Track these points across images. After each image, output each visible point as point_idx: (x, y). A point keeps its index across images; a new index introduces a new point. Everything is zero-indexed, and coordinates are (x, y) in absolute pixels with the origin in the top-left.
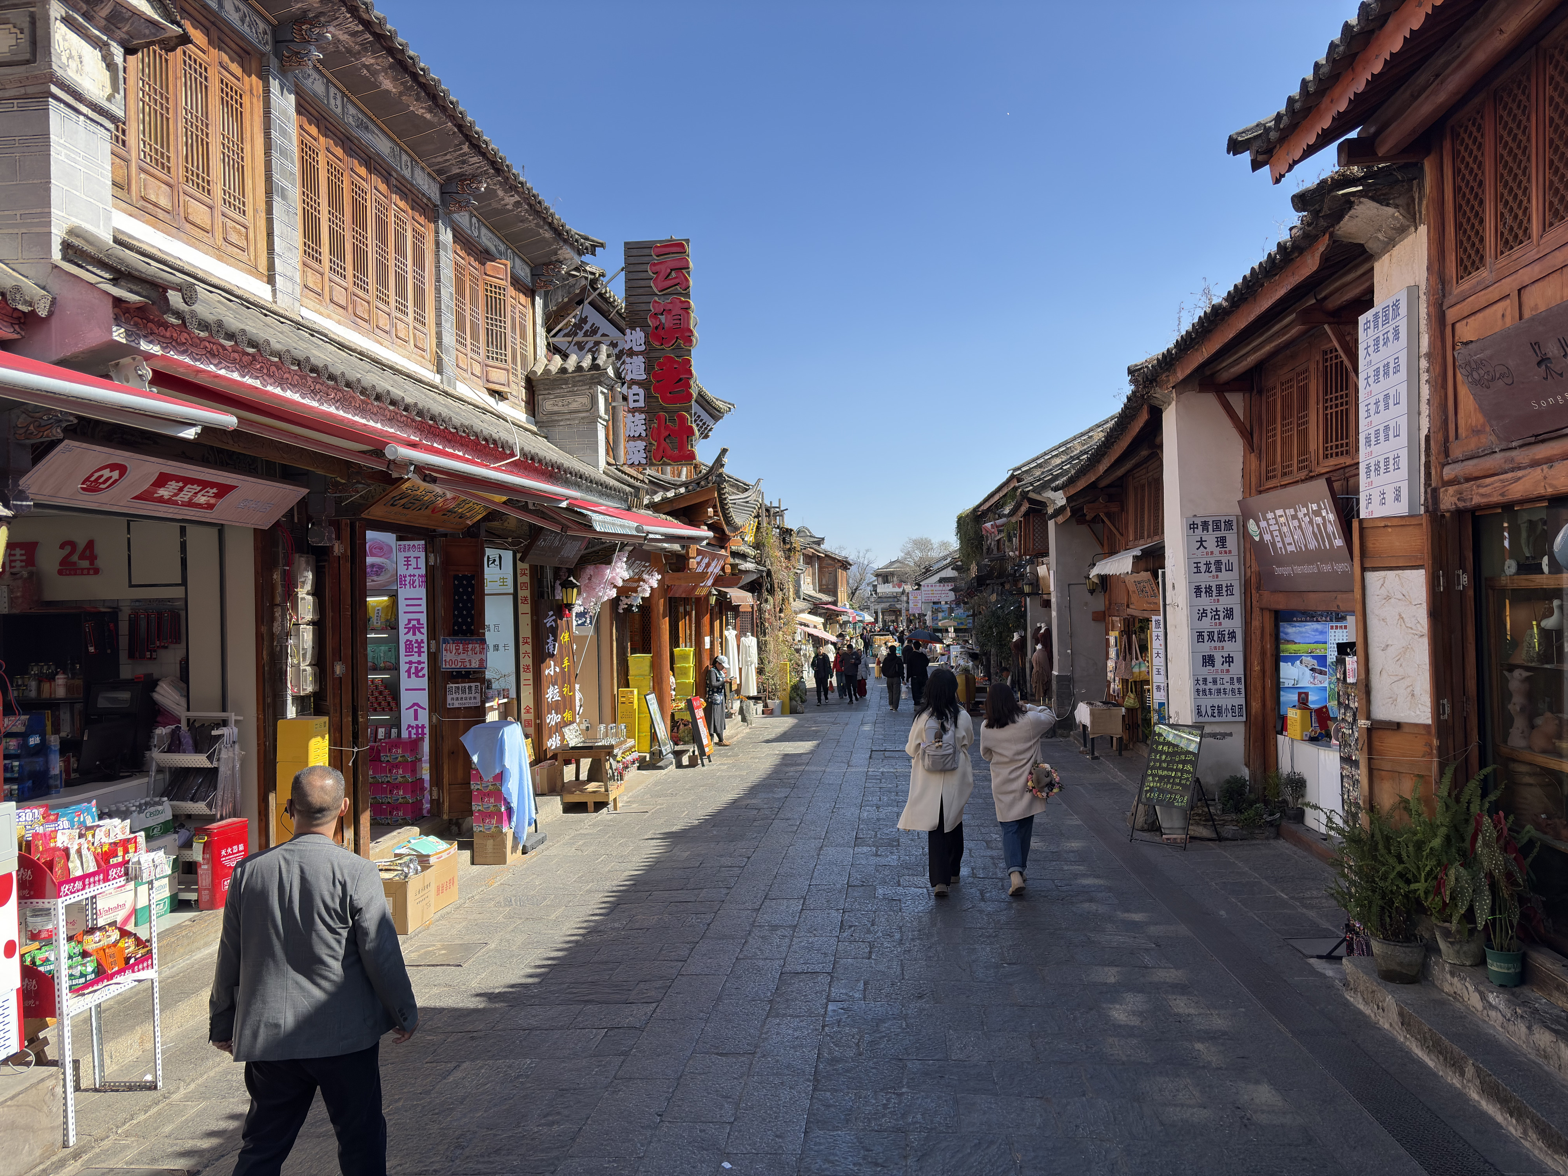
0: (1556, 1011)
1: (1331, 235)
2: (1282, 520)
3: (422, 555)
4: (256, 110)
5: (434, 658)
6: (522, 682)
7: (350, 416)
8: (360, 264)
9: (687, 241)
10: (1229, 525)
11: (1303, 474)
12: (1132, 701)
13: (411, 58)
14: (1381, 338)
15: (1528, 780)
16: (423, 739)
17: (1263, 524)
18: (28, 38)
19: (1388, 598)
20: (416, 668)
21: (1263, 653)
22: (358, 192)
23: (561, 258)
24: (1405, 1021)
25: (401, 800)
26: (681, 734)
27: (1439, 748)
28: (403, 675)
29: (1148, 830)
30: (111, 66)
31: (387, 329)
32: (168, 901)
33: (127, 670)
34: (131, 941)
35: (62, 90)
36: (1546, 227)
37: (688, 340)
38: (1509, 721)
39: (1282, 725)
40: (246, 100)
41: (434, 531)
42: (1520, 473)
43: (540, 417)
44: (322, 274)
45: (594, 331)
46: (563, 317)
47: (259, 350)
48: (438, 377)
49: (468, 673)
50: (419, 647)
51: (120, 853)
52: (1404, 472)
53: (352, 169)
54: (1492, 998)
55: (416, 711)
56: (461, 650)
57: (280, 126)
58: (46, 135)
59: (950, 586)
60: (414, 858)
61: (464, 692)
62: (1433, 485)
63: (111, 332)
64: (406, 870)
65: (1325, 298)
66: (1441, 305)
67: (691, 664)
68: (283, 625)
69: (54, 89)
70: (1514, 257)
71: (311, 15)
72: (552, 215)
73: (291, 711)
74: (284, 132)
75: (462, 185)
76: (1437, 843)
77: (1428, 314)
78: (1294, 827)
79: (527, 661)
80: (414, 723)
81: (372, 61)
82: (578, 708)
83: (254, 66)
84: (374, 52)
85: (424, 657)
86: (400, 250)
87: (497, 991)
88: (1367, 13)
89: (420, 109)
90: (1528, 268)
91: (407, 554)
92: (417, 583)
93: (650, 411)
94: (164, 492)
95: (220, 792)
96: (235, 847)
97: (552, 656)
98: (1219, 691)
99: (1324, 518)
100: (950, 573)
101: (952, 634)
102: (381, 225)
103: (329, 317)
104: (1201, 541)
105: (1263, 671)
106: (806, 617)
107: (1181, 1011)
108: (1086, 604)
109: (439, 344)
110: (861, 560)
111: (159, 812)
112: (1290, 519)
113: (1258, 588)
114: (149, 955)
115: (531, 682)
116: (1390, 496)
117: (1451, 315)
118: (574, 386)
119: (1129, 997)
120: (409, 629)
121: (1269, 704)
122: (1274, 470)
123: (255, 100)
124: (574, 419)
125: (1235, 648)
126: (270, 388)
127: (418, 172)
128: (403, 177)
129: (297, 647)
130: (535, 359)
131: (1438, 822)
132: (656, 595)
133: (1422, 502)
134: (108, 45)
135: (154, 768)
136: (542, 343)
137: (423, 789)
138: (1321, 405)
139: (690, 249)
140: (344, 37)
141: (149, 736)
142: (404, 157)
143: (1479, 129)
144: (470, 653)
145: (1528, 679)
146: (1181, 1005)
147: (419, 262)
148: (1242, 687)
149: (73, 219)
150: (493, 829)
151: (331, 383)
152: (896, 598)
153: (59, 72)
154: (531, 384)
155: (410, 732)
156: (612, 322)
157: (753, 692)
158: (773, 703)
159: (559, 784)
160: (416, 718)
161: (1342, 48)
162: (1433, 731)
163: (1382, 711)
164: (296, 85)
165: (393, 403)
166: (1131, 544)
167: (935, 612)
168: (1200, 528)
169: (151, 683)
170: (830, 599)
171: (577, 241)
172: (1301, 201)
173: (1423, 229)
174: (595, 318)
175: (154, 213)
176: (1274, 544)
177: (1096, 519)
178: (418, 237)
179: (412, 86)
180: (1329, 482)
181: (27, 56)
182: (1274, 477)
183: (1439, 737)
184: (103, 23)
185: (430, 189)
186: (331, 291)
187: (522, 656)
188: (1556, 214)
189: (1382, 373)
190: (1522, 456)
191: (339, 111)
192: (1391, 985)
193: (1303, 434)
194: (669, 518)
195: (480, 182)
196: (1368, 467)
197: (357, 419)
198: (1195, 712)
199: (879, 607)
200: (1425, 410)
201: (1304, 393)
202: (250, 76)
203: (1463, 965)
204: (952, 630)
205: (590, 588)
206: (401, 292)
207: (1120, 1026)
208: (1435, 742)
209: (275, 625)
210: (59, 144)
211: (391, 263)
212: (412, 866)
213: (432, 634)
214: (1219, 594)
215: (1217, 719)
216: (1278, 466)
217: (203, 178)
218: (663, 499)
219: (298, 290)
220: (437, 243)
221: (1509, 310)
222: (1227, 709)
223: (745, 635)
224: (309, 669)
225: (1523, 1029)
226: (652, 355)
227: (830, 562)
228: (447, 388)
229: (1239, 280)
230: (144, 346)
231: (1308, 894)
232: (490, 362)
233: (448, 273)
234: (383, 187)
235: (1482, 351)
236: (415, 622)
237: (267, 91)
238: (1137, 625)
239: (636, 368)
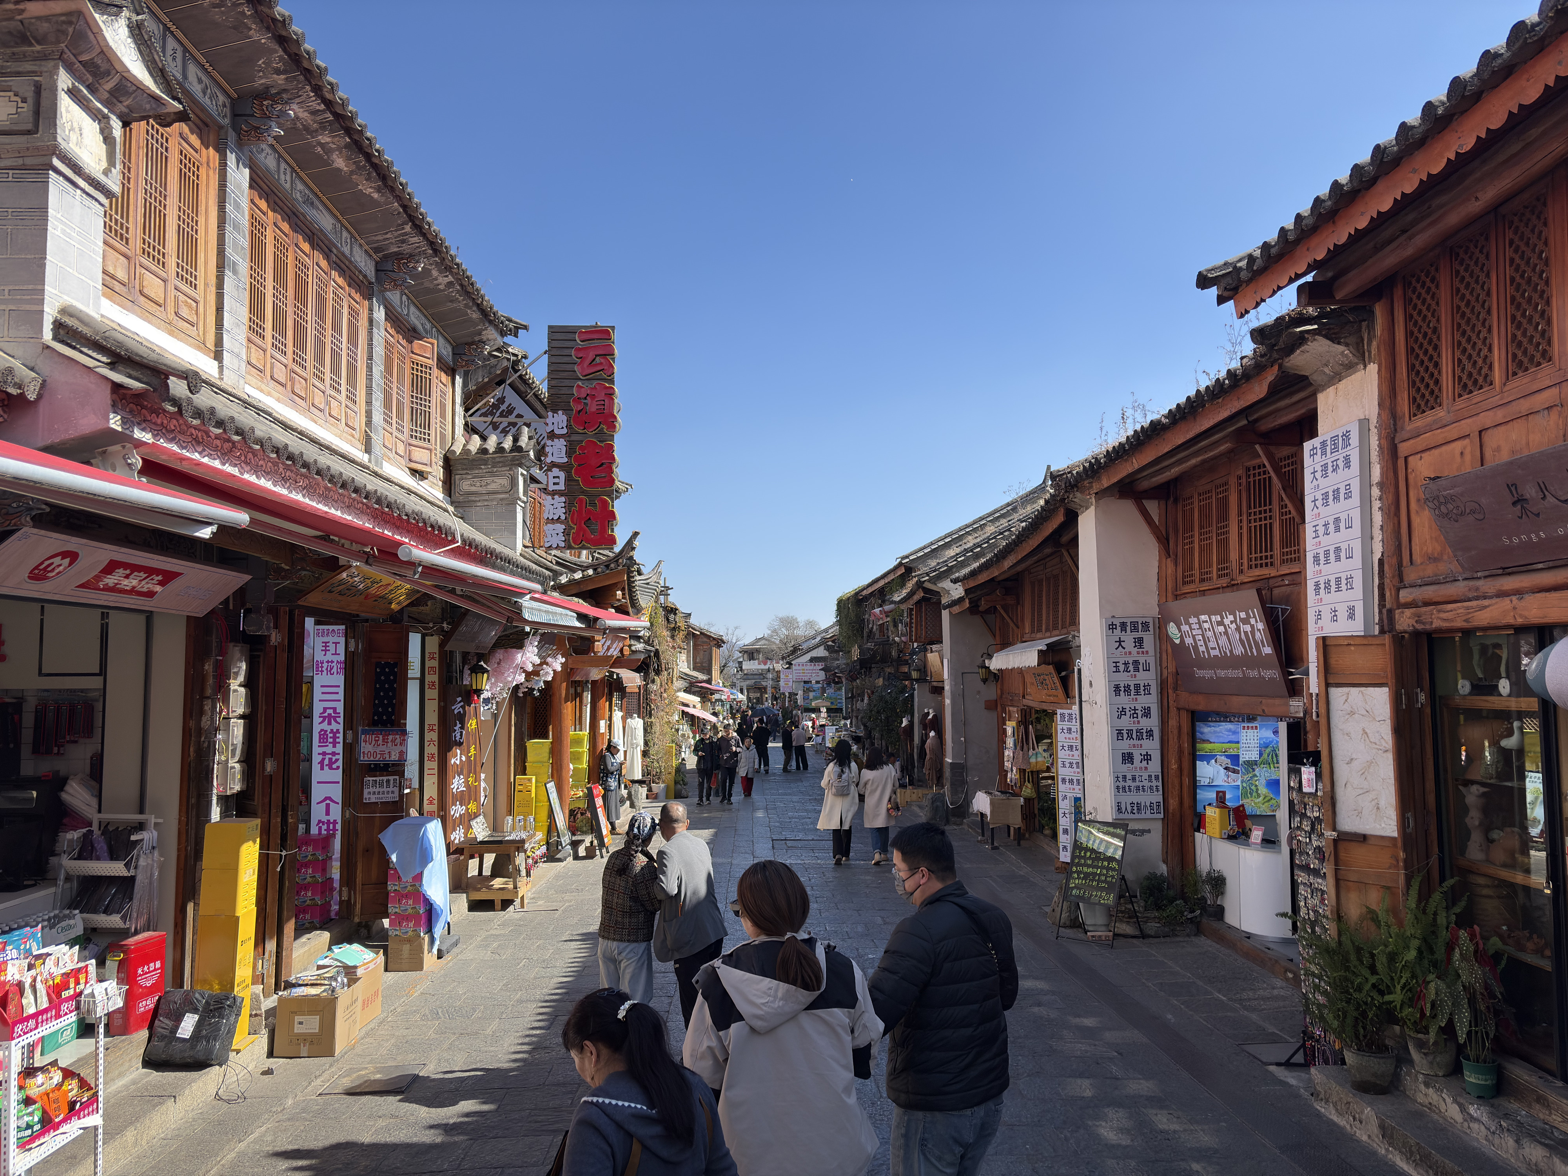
0: (1540, 1124)
1: (1280, 366)
2: (1206, 626)
3: (342, 640)
4: (212, 182)
5: (350, 749)
6: (426, 772)
7: (314, 504)
8: (300, 343)
9: (613, 328)
10: (1145, 626)
11: (1224, 581)
12: (1029, 791)
13: (368, 139)
14: (1330, 465)
15: (1485, 892)
16: (334, 835)
17: (1185, 628)
18: (31, 108)
19: (1352, 713)
20: (330, 759)
21: (1181, 751)
22: (301, 266)
23: (485, 339)
24: (1386, 1132)
25: (308, 902)
26: (579, 823)
27: (1405, 861)
28: (316, 767)
29: (1071, 927)
30: (108, 139)
31: (322, 406)
32: (75, 1026)
33: (28, 767)
34: (74, 1083)
35: (63, 162)
36: (1510, 375)
37: (612, 426)
38: (1466, 835)
39: (1200, 823)
40: (203, 172)
41: (358, 616)
42: (1486, 602)
43: (456, 496)
44: (264, 351)
45: (510, 411)
46: (482, 397)
47: (244, 438)
48: (366, 456)
49: (387, 766)
50: (335, 738)
51: (72, 985)
52: (1358, 592)
53: (296, 245)
54: (1472, 1110)
55: (328, 806)
56: (380, 742)
57: (235, 200)
58: (44, 209)
59: (821, 665)
60: (342, 969)
61: (381, 785)
62: (1388, 606)
63: (108, 420)
64: (334, 984)
65: (1256, 421)
66: (1393, 439)
67: (585, 747)
68: (212, 720)
69: (56, 162)
70: (1474, 401)
71: (273, 91)
72: (482, 297)
73: (215, 814)
74: (237, 206)
75: (399, 264)
76: (1412, 954)
77: (1380, 446)
78: (1215, 924)
79: (432, 749)
80: (325, 819)
81: (328, 140)
82: (482, 799)
83: (212, 137)
84: (331, 131)
85: (339, 749)
86: (336, 327)
87: (451, 1121)
88: (1361, 175)
89: (369, 189)
90: (1490, 413)
91: (326, 639)
92: (335, 670)
93: (569, 493)
94: (110, 580)
95: (135, 902)
96: (152, 965)
97: (460, 744)
98: (1138, 788)
99: (1252, 626)
100: (821, 652)
101: (824, 714)
102: (321, 300)
103: (269, 394)
104: (1120, 641)
105: (1180, 769)
106: (684, 696)
107: (1166, 1127)
108: (979, 692)
109: (369, 423)
110: (730, 637)
111: (70, 927)
112: (1215, 625)
113: (1175, 689)
114: (94, 1098)
115: (436, 772)
116: (1343, 614)
117: (1404, 448)
118: (493, 467)
119: (1110, 1112)
120: (324, 718)
121: (1187, 802)
122: (1192, 575)
123: (211, 173)
124: (492, 500)
125: (1152, 746)
126: (246, 476)
127: (356, 249)
128: (343, 254)
129: (226, 742)
130: (453, 438)
131: (1408, 934)
132: (558, 678)
133: (1377, 620)
134: (108, 118)
135: (62, 877)
136: (460, 422)
137: (332, 889)
138: (1245, 517)
139: (616, 336)
140: (304, 115)
141: (54, 840)
142: (345, 234)
143: (1433, 280)
144: (390, 744)
145: (1484, 794)
146: (1163, 1121)
147: (353, 340)
148: (1160, 784)
149: (65, 297)
150: (410, 933)
151: (304, 470)
152: (762, 675)
153: (63, 145)
154: (449, 463)
155: (320, 828)
156: (528, 403)
157: (638, 776)
158: (656, 787)
159: (464, 881)
160: (328, 813)
161: (1329, 203)
162: (1400, 844)
163: (1348, 822)
164: (251, 159)
165: (356, 490)
166: (1026, 637)
167: (806, 691)
168: (1119, 628)
169: (60, 782)
170: (705, 677)
171: (502, 323)
172: (1258, 335)
173: (1373, 368)
174: (512, 398)
175: (111, 285)
176: (1196, 648)
177: (992, 610)
178: (354, 313)
179: (365, 166)
180: (1259, 591)
181: (30, 126)
182: (1192, 582)
183: (1405, 851)
184: (106, 95)
185: (366, 265)
186: (272, 368)
187: (426, 744)
188: (1520, 364)
189: (1331, 497)
190: (1488, 586)
191: (288, 186)
192: (1368, 1097)
193: (1223, 544)
194: (576, 599)
195: (418, 262)
196: (1317, 585)
197: (320, 506)
198: (1115, 809)
199: (745, 684)
200: (1378, 535)
201: (1224, 505)
202: (207, 148)
203: (1436, 1076)
204: (824, 710)
205: (499, 673)
206: (336, 370)
207: (1113, 1146)
208: (1402, 855)
209: (204, 719)
210: (56, 218)
211: (328, 340)
212: (339, 979)
213: (349, 724)
214: (1137, 693)
215: (1137, 816)
216: (1196, 572)
217: (159, 251)
218: (570, 581)
219: (244, 365)
220: (371, 321)
221: (1468, 451)
222: (1145, 806)
223: (631, 716)
224: (237, 766)
225: (1511, 1142)
226: (574, 438)
227: (705, 639)
228: (376, 469)
229: (1182, 400)
230: (138, 434)
231: (1245, 995)
232: (413, 441)
233: (379, 351)
234: (324, 263)
235: (1453, 487)
236: (331, 711)
237: (223, 165)
238: (1034, 716)
239: (557, 451)
